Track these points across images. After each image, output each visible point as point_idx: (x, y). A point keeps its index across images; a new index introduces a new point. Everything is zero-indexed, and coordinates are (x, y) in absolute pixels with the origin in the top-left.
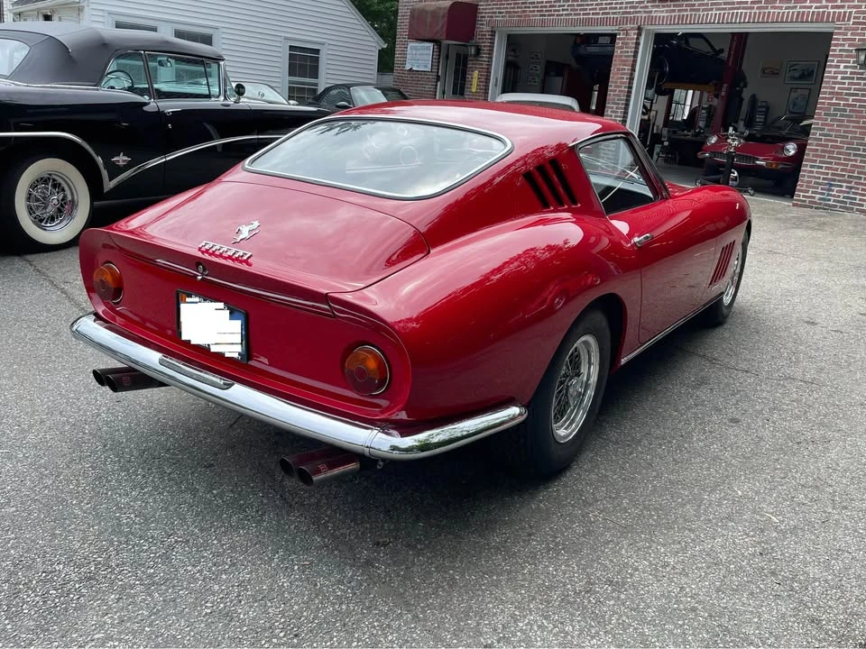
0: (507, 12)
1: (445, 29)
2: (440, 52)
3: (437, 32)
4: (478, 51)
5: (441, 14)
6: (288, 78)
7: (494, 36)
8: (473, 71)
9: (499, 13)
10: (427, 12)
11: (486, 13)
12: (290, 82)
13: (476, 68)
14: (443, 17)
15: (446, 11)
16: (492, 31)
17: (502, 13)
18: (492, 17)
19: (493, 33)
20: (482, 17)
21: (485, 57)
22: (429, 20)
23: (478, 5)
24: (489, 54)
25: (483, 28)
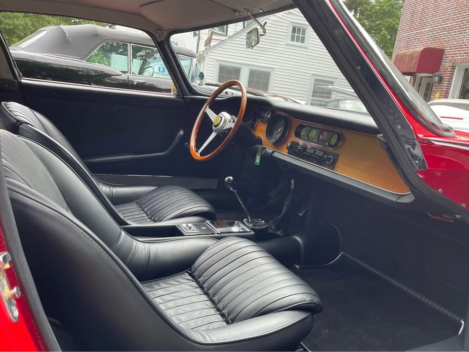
0: (464, 53)
1: (416, 65)
2: (414, 82)
3: (411, 67)
4: (441, 79)
5: (416, 56)
6: (311, 98)
7: (454, 69)
8: (435, 93)
9: (459, 54)
10: (406, 56)
11: (449, 54)
12: (312, 100)
13: (438, 91)
14: (417, 57)
15: (419, 53)
16: (452, 66)
17: (461, 54)
18: (454, 57)
19: (453, 68)
20: (446, 57)
21: (445, 83)
22: (407, 60)
23: (444, 50)
24: (449, 81)
25: (446, 64)
